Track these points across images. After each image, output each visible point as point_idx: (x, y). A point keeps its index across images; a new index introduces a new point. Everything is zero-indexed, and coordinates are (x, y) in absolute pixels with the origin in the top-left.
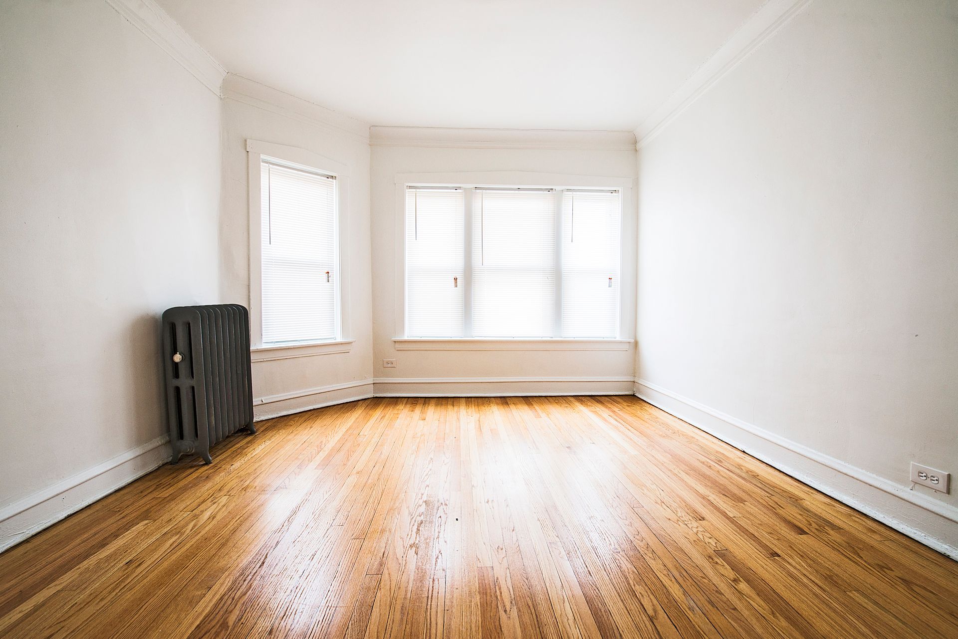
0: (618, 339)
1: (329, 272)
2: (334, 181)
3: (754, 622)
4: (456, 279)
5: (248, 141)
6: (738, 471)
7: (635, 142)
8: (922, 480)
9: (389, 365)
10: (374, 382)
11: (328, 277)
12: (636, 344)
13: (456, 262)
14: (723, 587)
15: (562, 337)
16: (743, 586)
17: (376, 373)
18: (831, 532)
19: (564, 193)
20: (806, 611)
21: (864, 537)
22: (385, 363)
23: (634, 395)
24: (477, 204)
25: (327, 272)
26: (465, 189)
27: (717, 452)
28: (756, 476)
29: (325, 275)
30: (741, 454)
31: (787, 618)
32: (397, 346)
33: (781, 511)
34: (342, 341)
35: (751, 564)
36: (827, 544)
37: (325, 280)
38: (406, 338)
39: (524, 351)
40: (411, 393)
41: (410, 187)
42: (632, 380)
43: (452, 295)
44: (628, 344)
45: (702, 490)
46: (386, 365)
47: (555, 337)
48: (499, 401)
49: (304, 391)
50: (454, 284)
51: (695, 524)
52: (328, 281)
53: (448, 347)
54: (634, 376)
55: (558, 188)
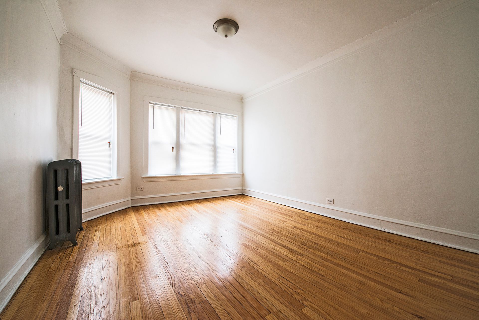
0: (237, 173)
1: (110, 142)
2: (113, 95)
3: (308, 236)
4: (173, 148)
5: (74, 70)
6: (287, 210)
7: (242, 99)
8: (329, 202)
9: (139, 190)
10: (132, 199)
11: (110, 145)
12: (243, 175)
13: (173, 140)
14: (299, 233)
15: (217, 173)
16: (303, 232)
17: (132, 194)
18: (313, 219)
19: (217, 115)
20: (316, 232)
21: (319, 218)
22: (137, 189)
23: (243, 194)
24: (182, 115)
25: (109, 142)
26: (177, 107)
27: (279, 207)
28: (292, 211)
29: (107, 144)
30: (285, 206)
31: (314, 234)
32: (144, 180)
33: (301, 217)
34: (117, 178)
35: (302, 228)
36: (314, 221)
37: (108, 146)
38: (149, 176)
39: (203, 180)
40: (151, 203)
41: (151, 103)
42: (242, 188)
43: (171, 155)
44: (240, 175)
45: (282, 216)
46: (138, 190)
47: (214, 173)
48: (195, 201)
49: (99, 206)
50: (172, 150)
51: (285, 223)
52: (110, 147)
53: (168, 179)
54: (243, 187)
55: (215, 112)
